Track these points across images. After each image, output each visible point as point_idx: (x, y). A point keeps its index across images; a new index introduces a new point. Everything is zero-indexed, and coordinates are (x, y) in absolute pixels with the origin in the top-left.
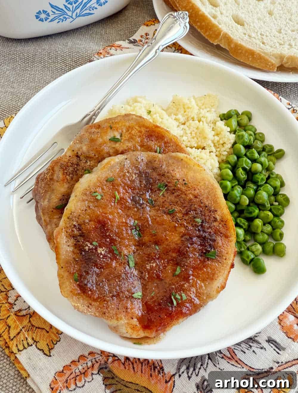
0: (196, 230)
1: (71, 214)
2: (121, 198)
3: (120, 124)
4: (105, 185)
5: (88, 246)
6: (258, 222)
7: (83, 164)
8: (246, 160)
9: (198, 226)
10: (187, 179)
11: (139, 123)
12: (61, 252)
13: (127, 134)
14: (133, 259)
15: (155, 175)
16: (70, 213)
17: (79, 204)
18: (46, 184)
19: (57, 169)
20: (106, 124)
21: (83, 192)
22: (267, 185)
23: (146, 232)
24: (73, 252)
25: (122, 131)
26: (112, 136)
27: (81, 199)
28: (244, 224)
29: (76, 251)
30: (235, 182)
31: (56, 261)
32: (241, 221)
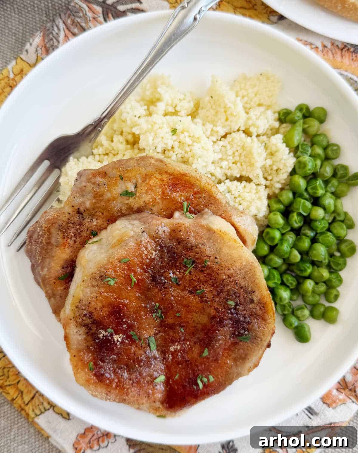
0: (228, 313)
1: (80, 302)
2: (138, 280)
3: (134, 173)
4: (119, 267)
5: (103, 333)
6: (309, 285)
7: (87, 224)
8: (304, 203)
9: (230, 309)
10: (220, 256)
11: (159, 170)
12: (72, 343)
13: (143, 184)
14: (154, 341)
15: (180, 249)
16: (78, 301)
17: (88, 290)
18: (42, 248)
19: (54, 231)
20: (115, 171)
21: (91, 276)
22: (329, 234)
23: (168, 314)
24: (85, 339)
25: (137, 181)
26: (124, 188)
27: (90, 285)
28: (291, 284)
29: (89, 338)
30: (288, 228)
31: (67, 349)
32: (288, 280)
